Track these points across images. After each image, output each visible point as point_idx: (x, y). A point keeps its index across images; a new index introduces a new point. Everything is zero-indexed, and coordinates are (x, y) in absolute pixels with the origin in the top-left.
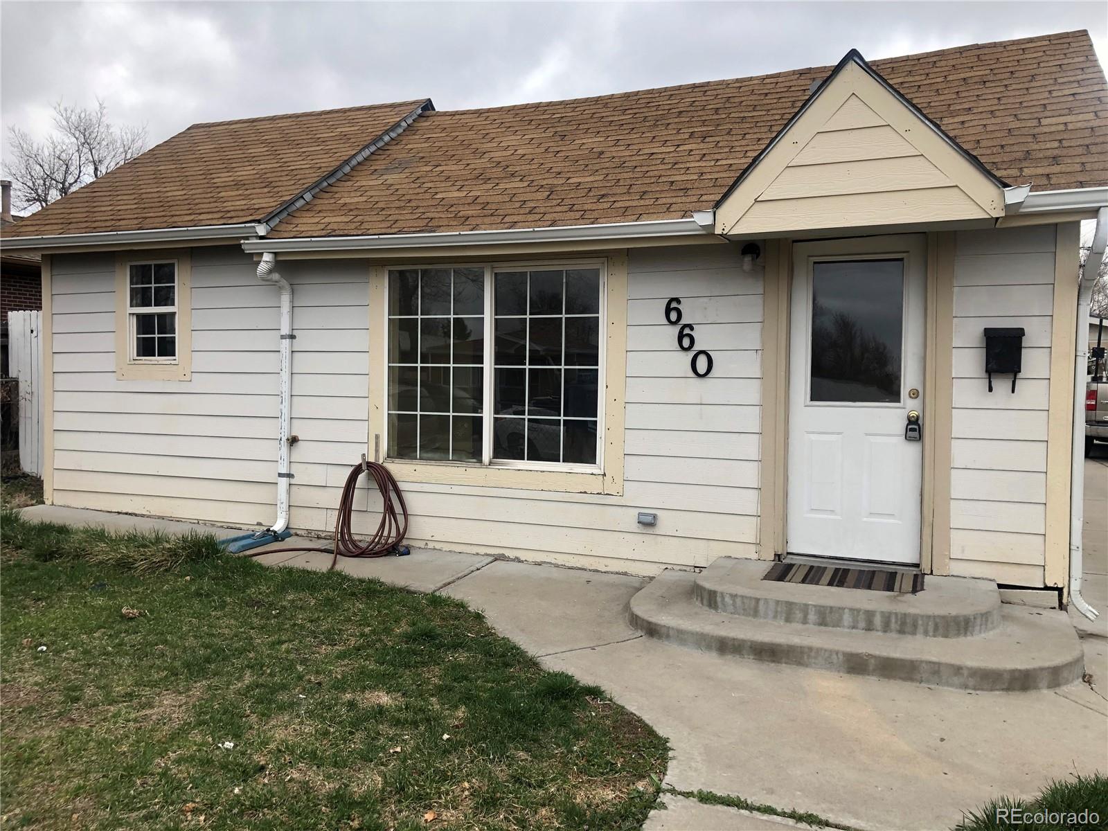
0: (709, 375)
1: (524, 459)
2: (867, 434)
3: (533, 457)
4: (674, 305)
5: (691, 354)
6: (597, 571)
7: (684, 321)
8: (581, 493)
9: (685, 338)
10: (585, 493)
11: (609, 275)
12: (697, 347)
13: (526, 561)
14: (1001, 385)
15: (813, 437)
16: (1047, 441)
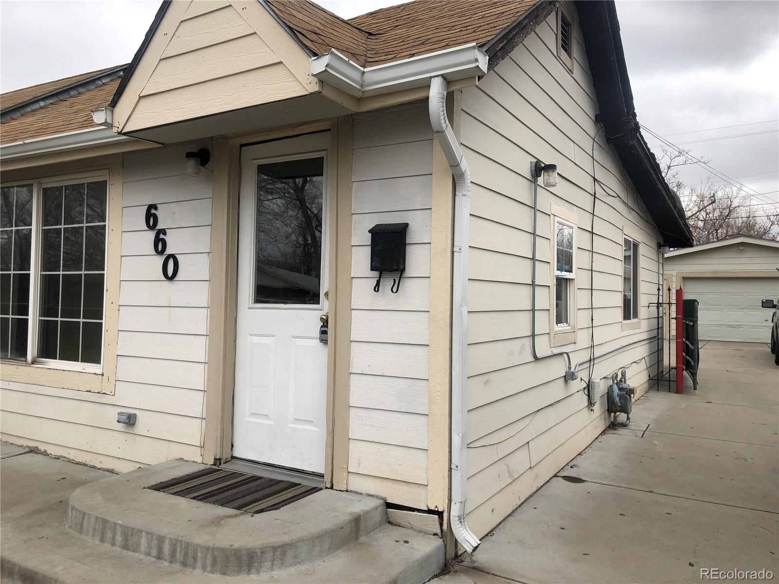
0: (176, 279)
1: (56, 359)
2: (294, 337)
3: (64, 357)
4: (153, 211)
5: (164, 257)
6: (94, 467)
7: (159, 227)
8: (87, 391)
9: (160, 245)
10: (90, 391)
11: (110, 185)
12: (169, 251)
13: (50, 454)
14: (387, 284)
15: (255, 339)
16: (428, 345)
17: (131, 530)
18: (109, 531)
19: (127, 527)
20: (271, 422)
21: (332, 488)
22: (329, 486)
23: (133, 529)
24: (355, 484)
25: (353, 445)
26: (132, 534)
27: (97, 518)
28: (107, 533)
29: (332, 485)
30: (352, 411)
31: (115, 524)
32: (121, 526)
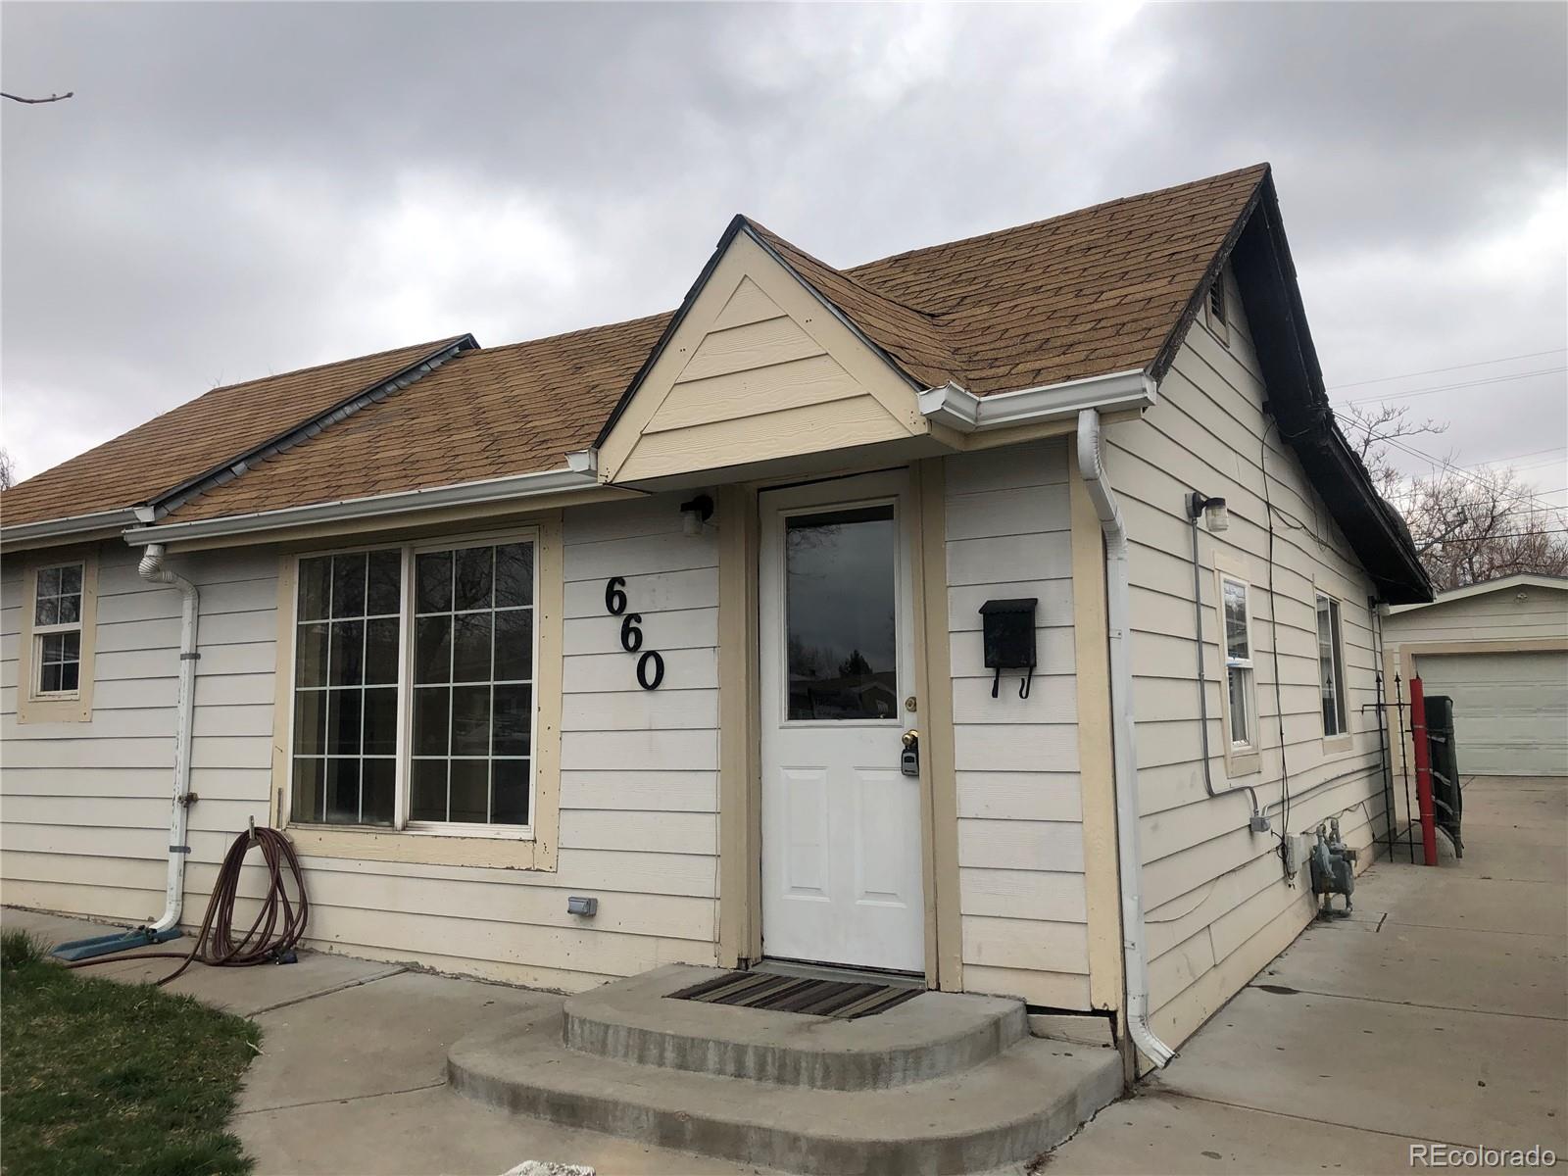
0: (660, 687)
1: (445, 820)
2: (856, 768)
3: (456, 818)
4: (617, 587)
5: (638, 656)
6: (524, 987)
7: (629, 610)
8: (507, 868)
9: (631, 635)
10: (512, 868)
11: (542, 549)
12: (646, 647)
13: (442, 972)
14: (1011, 686)
15: (793, 774)
16: (1079, 773)
17: (690, 1041)
18: (652, 1047)
19: (683, 1038)
20: (826, 899)
21: (938, 989)
22: (933, 986)
23: (693, 1039)
24: (975, 981)
25: (966, 923)
26: (692, 1047)
27: (630, 1030)
28: (649, 1048)
29: (938, 984)
30: (963, 873)
31: (663, 1036)
32: (673, 1036)
